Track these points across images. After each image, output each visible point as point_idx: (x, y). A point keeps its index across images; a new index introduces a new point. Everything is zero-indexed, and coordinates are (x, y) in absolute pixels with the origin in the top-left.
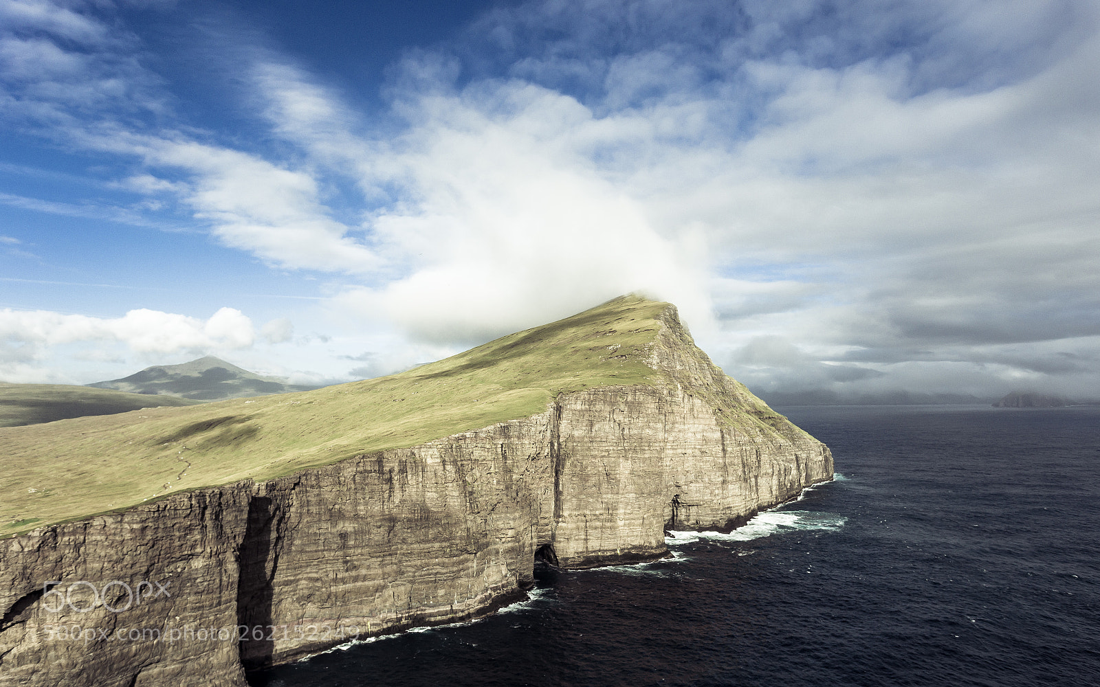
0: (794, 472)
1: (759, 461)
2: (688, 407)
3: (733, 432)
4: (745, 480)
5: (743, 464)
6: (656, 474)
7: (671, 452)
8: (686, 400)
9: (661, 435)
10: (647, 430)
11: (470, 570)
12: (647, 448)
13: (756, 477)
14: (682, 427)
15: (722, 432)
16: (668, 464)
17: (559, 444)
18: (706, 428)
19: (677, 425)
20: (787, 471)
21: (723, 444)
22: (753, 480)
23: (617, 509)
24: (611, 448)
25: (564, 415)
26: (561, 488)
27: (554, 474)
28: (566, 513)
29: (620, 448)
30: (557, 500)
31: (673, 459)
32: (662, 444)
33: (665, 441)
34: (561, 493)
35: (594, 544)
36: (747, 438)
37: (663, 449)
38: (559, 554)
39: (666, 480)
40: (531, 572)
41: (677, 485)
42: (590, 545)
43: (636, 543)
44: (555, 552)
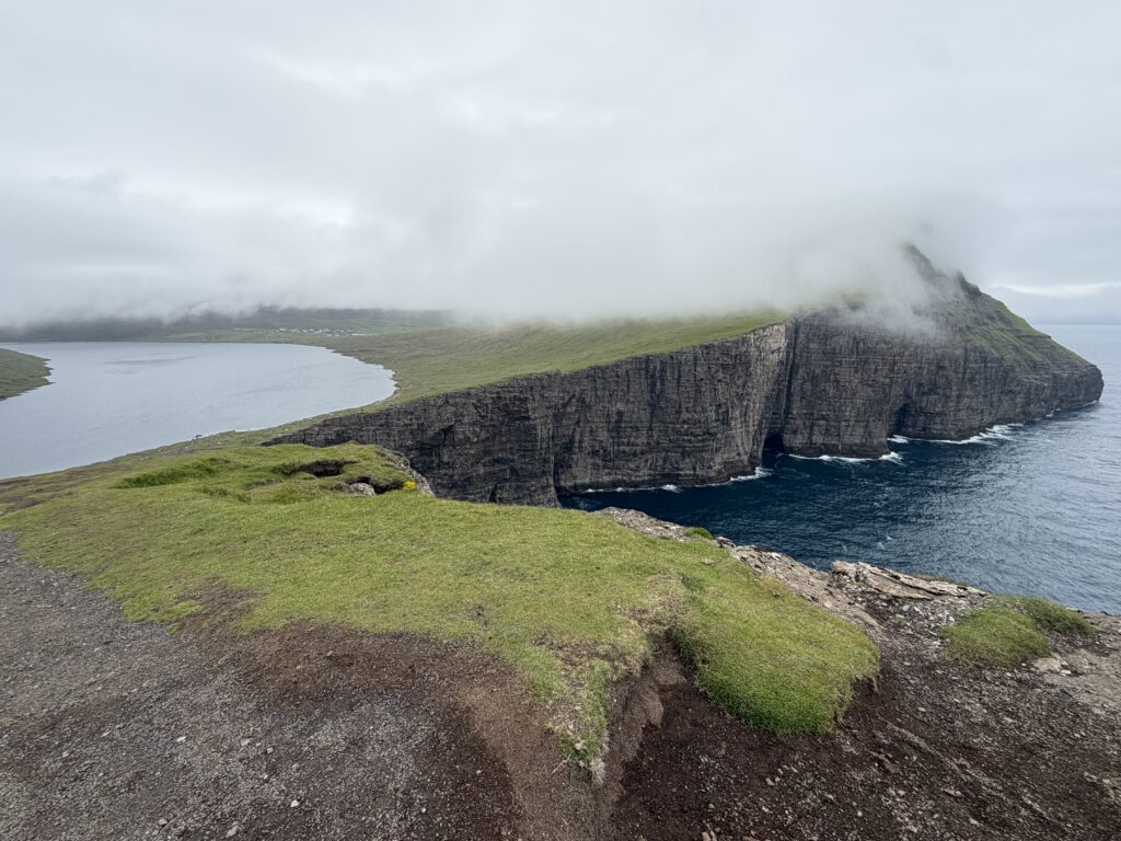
3: (980, 350)
4: (986, 396)
5: (985, 379)
6: (887, 385)
7: (906, 365)
10: (883, 345)
12: (880, 361)
13: (999, 392)
15: (966, 349)
16: (902, 376)
17: (795, 355)
18: (948, 344)
21: (965, 361)
23: (843, 412)
26: (792, 391)
27: (787, 379)
28: (795, 412)
31: (907, 372)
34: (793, 395)
35: (818, 439)
38: (786, 443)
39: (897, 390)
40: (760, 454)
41: (907, 396)
42: (814, 438)
43: (858, 441)
44: (781, 440)
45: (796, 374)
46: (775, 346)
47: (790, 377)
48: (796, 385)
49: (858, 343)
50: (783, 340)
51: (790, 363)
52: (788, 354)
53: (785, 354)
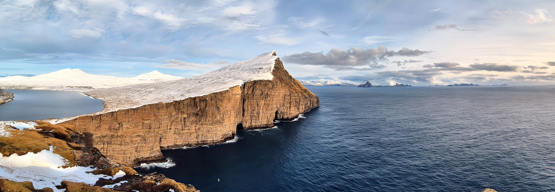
0: (309, 104)
1: (300, 101)
2: (281, 85)
3: (293, 93)
4: (296, 106)
5: (295, 101)
6: (271, 105)
7: (276, 98)
9: (273, 94)
10: (269, 92)
11: (218, 129)
12: (269, 97)
13: (299, 105)
14: (279, 91)
15: (290, 93)
16: (275, 101)
17: (244, 95)
18: (286, 92)
19: (277, 91)
20: (307, 103)
21: (290, 96)
22: (298, 106)
23: (260, 114)
24: (259, 97)
25: (245, 88)
26: (244, 108)
28: (246, 115)
29: (261, 97)
30: (243, 111)
32: (273, 96)
33: (274, 95)
35: (254, 124)
36: (297, 95)
37: (273, 97)
38: (244, 126)
39: (274, 106)
40: (235, 131)
41: (278, 108)
42: (252, 124)
43: (265, 124)
44: (242, 125)
45: (245, 102)
46: (238, 93)
47: (243, 103)
48: (245, 105)
49: (262, 92)
50: (240, 91)
51: (243, 99)
52: (242, 95)
53: (241, 96)
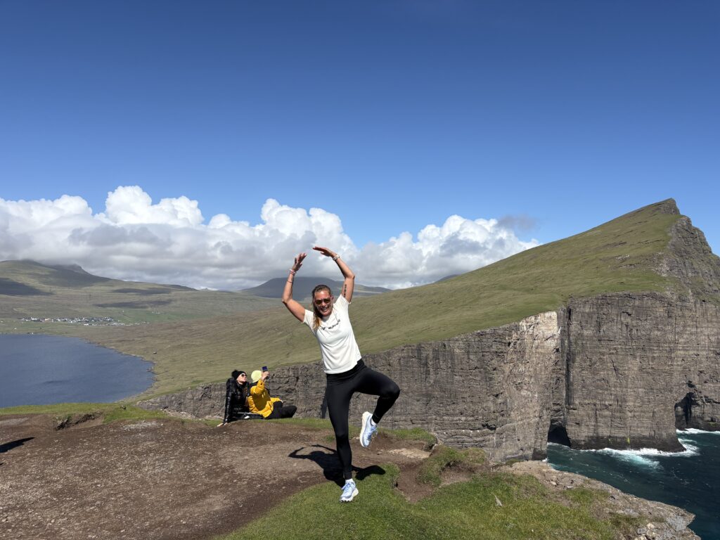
2: (700, 311)
6: (666, 373)
7: (682, 352)
8: (698, 305)
9: (671, 337)
10: (656, 332)
11: (491, 442)
12: (655, 348)
14: (694, 330)
16: (679, 363)
17: (570, 342)
19: (688, 328)
23: (626, 401)
24: (619, 347)
25: (573, 317)
26: (571, 380)
27: (565, 367)
28: (577, 402)
29: (627, 347)
30: (568, 389)
31: (685, 359)
32: (672, 345)
33: (675, 342)
34: (572, 384)
35: (604, 431)
37: (671, 351)
38: (572, 436)
39: (678, 378)
40: (544, 449)
41: (690, 385)
42: (600, 430)
43: (646, 434)
44: (567, 433)
45: (573, 362)
46: (549, 334)
47: (568, 366)
48: (573, 372)
50: (556, 328)
51: (566, 351)
52: (563, 341)
53: (559, 341)
